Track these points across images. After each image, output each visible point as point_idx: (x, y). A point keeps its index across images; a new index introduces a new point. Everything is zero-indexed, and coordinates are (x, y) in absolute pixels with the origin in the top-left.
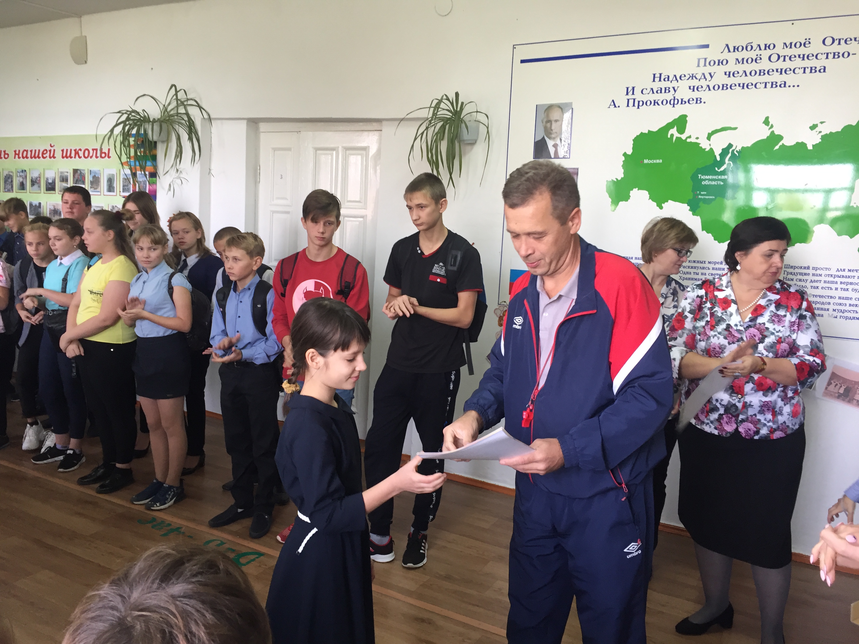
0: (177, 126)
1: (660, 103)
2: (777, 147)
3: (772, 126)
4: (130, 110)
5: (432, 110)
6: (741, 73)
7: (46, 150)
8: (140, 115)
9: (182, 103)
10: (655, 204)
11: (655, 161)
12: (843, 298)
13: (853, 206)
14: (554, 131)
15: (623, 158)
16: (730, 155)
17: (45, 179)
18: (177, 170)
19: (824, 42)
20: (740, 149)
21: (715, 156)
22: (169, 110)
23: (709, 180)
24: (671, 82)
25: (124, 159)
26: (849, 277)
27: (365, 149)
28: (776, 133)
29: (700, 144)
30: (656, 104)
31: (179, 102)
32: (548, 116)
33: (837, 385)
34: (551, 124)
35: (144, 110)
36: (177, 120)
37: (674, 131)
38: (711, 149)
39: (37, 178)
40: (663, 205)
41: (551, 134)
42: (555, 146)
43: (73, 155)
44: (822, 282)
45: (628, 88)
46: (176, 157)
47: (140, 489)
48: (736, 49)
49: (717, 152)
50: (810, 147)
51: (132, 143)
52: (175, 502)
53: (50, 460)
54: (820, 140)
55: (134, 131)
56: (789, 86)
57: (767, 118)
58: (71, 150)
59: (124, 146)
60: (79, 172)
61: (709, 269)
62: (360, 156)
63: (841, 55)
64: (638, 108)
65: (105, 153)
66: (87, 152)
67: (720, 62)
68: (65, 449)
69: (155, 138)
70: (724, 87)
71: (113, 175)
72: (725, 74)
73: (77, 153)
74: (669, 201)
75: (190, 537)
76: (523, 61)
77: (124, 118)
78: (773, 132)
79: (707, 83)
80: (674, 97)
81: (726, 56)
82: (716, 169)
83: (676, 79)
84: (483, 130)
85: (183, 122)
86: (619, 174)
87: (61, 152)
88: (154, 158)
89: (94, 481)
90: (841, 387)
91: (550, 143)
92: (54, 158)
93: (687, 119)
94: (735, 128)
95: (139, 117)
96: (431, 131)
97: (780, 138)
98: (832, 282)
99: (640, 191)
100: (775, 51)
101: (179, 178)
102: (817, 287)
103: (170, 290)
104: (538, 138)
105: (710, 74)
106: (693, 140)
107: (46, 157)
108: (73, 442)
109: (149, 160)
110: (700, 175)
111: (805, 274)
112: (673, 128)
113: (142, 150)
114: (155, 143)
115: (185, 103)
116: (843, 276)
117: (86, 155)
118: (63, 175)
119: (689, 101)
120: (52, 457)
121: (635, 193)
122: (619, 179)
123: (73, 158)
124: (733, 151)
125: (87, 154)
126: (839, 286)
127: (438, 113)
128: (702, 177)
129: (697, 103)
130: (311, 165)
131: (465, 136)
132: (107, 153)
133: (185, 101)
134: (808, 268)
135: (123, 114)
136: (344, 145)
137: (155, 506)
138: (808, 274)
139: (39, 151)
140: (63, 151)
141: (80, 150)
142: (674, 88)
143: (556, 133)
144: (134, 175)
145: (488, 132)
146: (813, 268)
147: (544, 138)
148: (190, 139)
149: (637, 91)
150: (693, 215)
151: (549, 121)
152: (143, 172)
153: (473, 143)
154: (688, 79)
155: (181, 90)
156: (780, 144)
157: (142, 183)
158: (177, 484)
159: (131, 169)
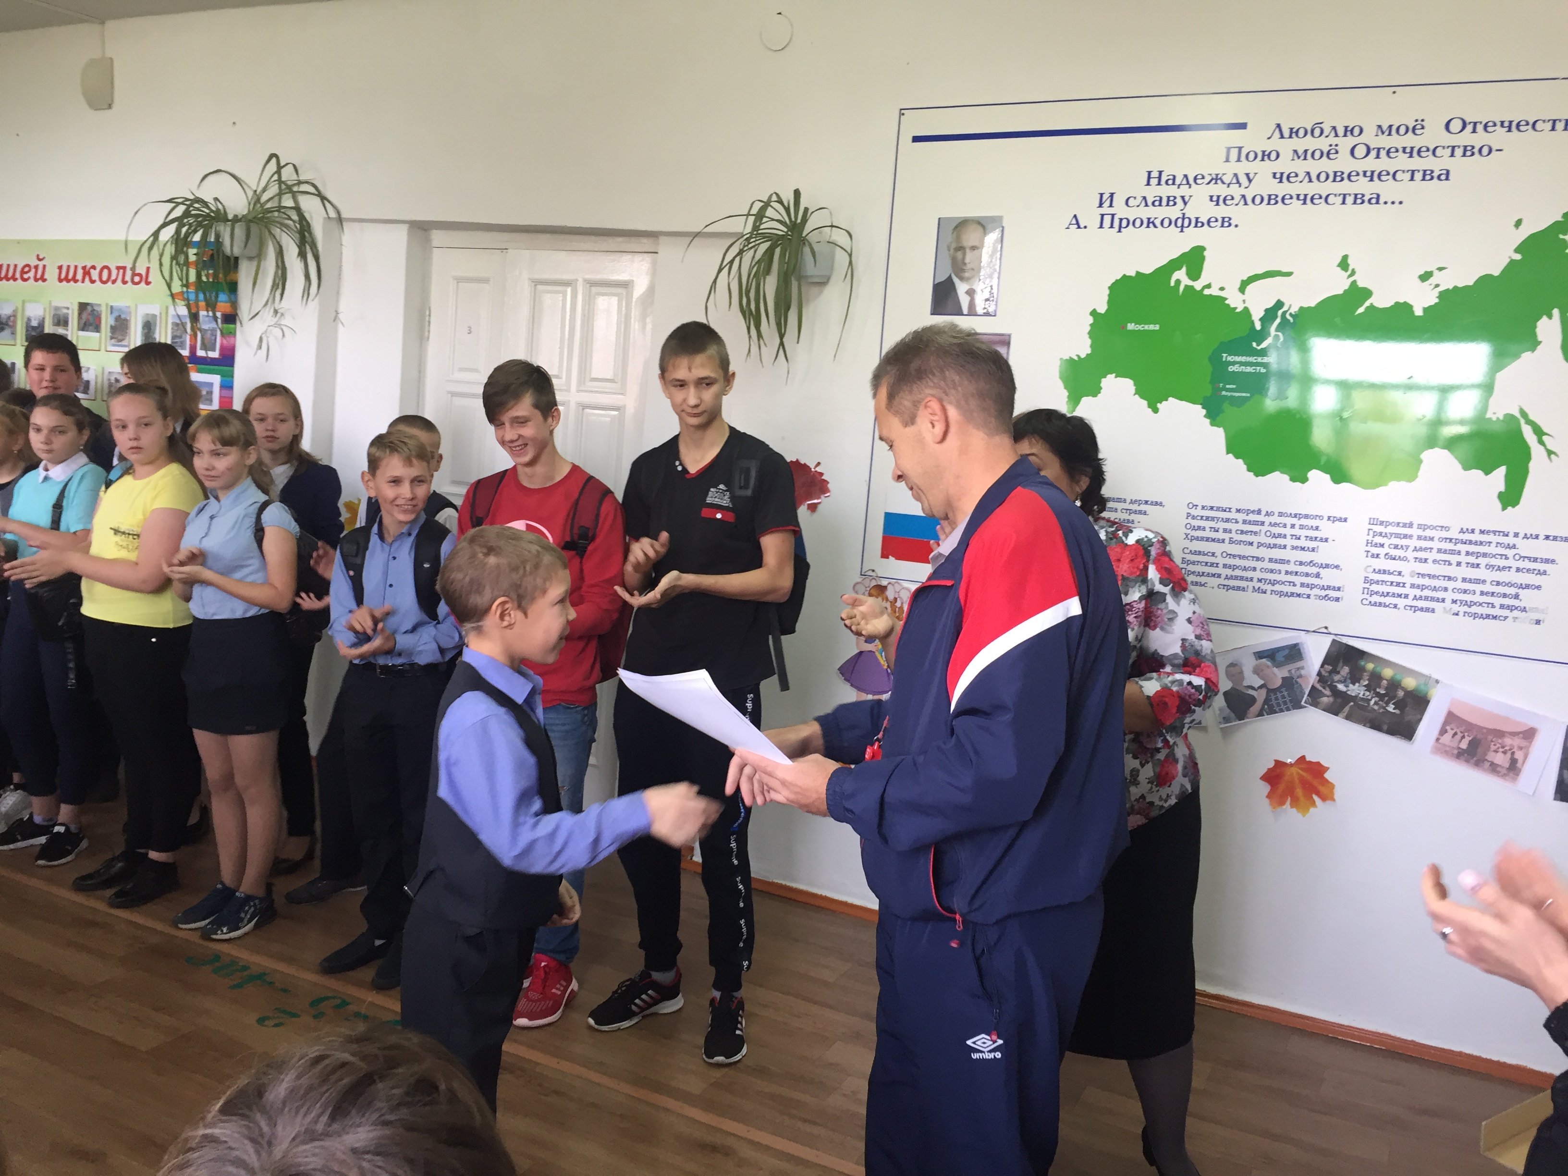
0: (278, 230)
1: (1157, 222)
2: (1361, 310)
3: (1353, 273)
4: (192, 197)
5: (751, 219)
6: (1302, 175)
7: (28, 265)
8: (208, 208)
9: (289, 188)
10: (1145, 403)
11: (1146, 327)
12: (1470, 581)
13: (1490, 419)
14: (969, 266)
15: (1091, 320)
16: (1278, 321)
17: (25, 320)
18: (276, 312)
19: (1447, 126)
20: (1297, 309)
21: (1253, 323)
22: (264, 198)
23: (1241, 364)
24: (1179, 188)
25: (177, 287)
26: (1481, 543)
27: (626, 285)
28: (1361, 284)
29: (1226, 299)
30: (1151, 225)
31: (283, 187)
32: (958, 239)
33: (1455, 734)
34: (964, 254)
35: (216, 199)
36: (277, 219)
37: (1181, 275)
38: (1246, 309)
39: (9, 318)
40: (1159, 405)
41: (963, 271)
42: (971, 293)
43: (79, 276)
44: (1434, 551)
45: (1102, 195)
46: (275, 286)
47: (194, 900)
48: (1294, 133)
49: (1257, 315)
50: (1418, 312)
51: (192, 258)
52: (256, 926)
53: (20, 844)
54: (1437, 300)
55: (197, 237)
56: (1386, 203)
57: (1345, 258)
58: (76, 267)
59: (178, 264)
60: (89, 308)
61: (1237, 522)
62: (616, 298)
63: (1476, 150)
64: (1120, 231)
65: (140, 275)
66: (105, 272)
67: (1266, 156)
68: (51, 823)
69: (237, 252)
70: (1272, 199)
71: (155, 316)
72: (1274, 177)
73: (86, 272)
74: (1170, 399)
75: (285, 991)
76: (916, 139)
77: (179, 211)
78: (1354, 282)
79: (1242, 191)
80: (1184, 214)
81: (1276, 144)
82: (1254, 344)
83: (1188, 183)
84: (841, 258)
85: (290, 222)
86: (1082, 347)
87: (57, 271)
88: (233, 287)
89: (107, 884)
90: (1463, 737)
91: (961, 288)
92: (44, 280)
93: (1205, 253)
94: (1289, 274)
95: (207, 211)
96: (748, 256)
97: (1367, 293)
98: (1452, 552)
99: (1118, 378)
100: (1362, 139)
101: (278, 325)
102: (1426, 560)
103: (259, 533)
104: (941, 278)
105: (1247, 175)
106: (1214, 291)
107: (29, 278)
108: (65, 811)
109: (223, 291)
110: (1225, 355)
111: (1405, 536)
112: (1180, 269)
113: (211, 272)
114: (236, 259)
115: (295, 189)
116: (1471, 542)
117: (105, 278)
118: (58, 312)
119: (1209, 222)
120: (24, 839)
121: (1110, 383)
122: (1083, 356)
123: (79, 284)
124: (1286, 312)
125: (106, 275)
126: (1463, 559)
127: (762, 227)
128: (1229, 358)
129: (1222, 226)
130: (525, 311)
131: (809, 267)
132: (144, 274)
133: (295, 185)
134: (1411, 525)
135: (178, 204)
136: (588, 277)
137: (219, 932)
138: (1411, 537)
139: (16, 266)
140: (60, 268)
141: (94, 267)
142: (1183, 197)
143: (973, 269)
144: (194, 317)
145: (851, 263)
146: (1420, 526)
147: (950, 279)
148: (302, 255)
149: (1119, 201)
150: (1212, 424)
151: (961, 248)
152: (211, 314)
153: (823, 283)
154: (1208, 183)
155: (287, 164)
156: (1367, 304)
157: (209, 332)
158: (261, 893)
159: (188, 306)
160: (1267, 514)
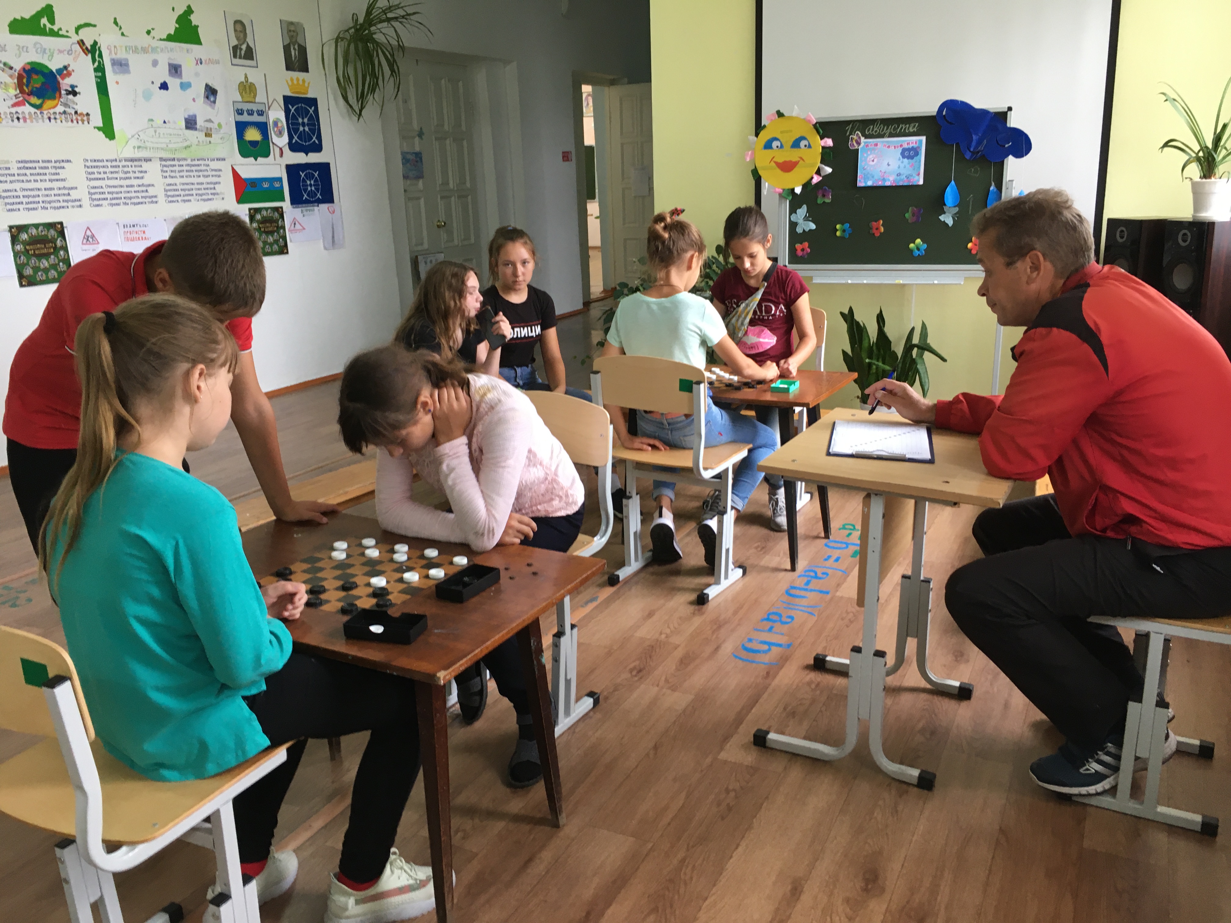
61: (108, 167)
93: (54, 9)
94: (96, 26)
160: (120, 161)
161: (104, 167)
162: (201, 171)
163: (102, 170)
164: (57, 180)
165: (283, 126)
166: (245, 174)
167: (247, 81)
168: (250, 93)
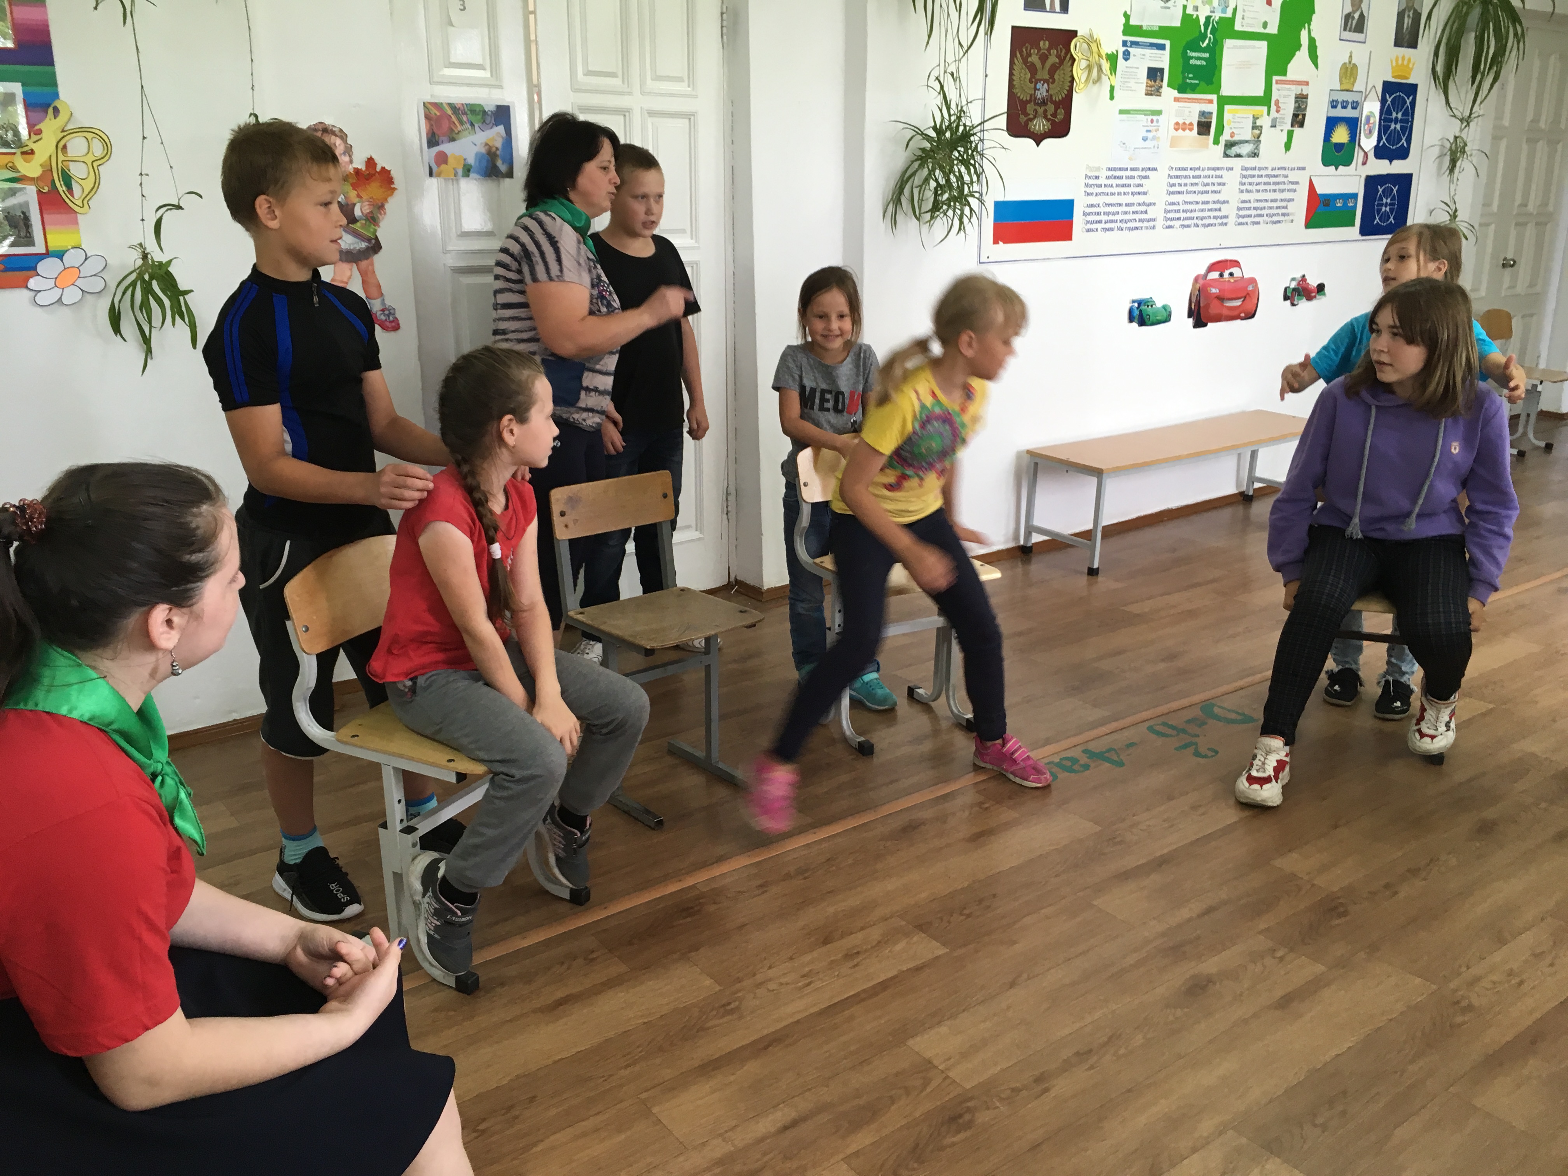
16: (1211, 26)
21: (1200, 26)
23: (1195, 58)
49: (1202, 21)
82: (1201, 43)
110: (1188, 52)
124: (1213, 20)
126: (1272, 187)
128: (1190, 54)
160: (1203, 170)
161: (1186, 177)
162: (1278, 183)
163: (1183, 181)
164: (1139, 193)
165: (1374, 123)
166: (1322, 189)
167: (1350, 62)
168: (1350, 77)
